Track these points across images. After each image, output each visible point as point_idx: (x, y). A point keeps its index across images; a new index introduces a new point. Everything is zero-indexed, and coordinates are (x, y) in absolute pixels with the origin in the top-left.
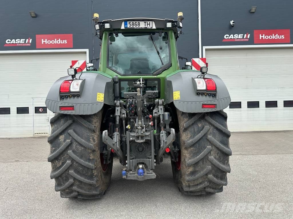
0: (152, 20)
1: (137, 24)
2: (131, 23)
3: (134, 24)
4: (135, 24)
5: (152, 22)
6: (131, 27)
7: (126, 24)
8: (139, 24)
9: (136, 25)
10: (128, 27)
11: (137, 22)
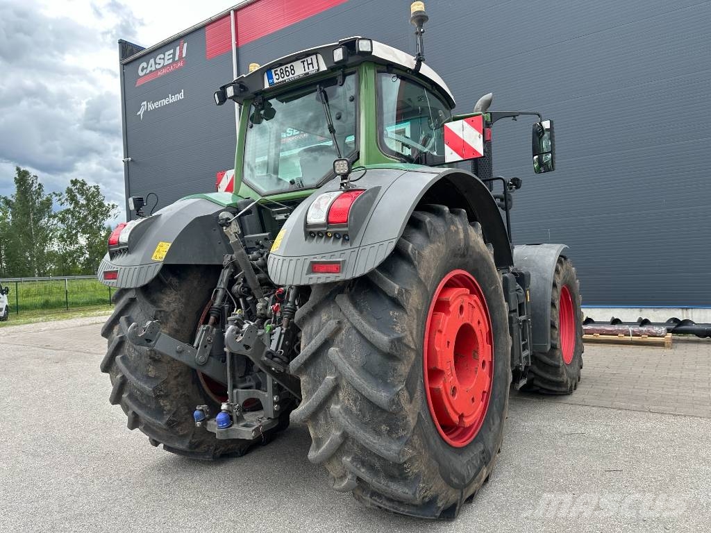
0: (315, 53)
1: (290, 71)
2: (278, 72)
3: (284, 72)
4: (286, 72)
5: (315, 56)
6: (281, 79)
7: (270, 77)
8: (293, 69)
9: (288, 74)
10: (275, 81)
11: (289, 65)
